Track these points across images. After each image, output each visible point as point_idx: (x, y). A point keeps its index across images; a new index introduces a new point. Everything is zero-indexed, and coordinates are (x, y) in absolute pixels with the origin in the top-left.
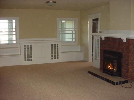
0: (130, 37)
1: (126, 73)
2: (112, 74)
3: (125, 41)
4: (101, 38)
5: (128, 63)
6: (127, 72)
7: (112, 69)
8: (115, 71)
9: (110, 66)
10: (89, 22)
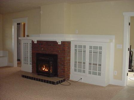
0: (66, 40)
1: (62, 73)
2: (49, 75)
3: (60, 43)
4: (33, 42)
5: (64, 63)
6: (64, 72)
7: (47, 70)
8: (51, 72)
9: (44, 68)
10: (13, 27)
